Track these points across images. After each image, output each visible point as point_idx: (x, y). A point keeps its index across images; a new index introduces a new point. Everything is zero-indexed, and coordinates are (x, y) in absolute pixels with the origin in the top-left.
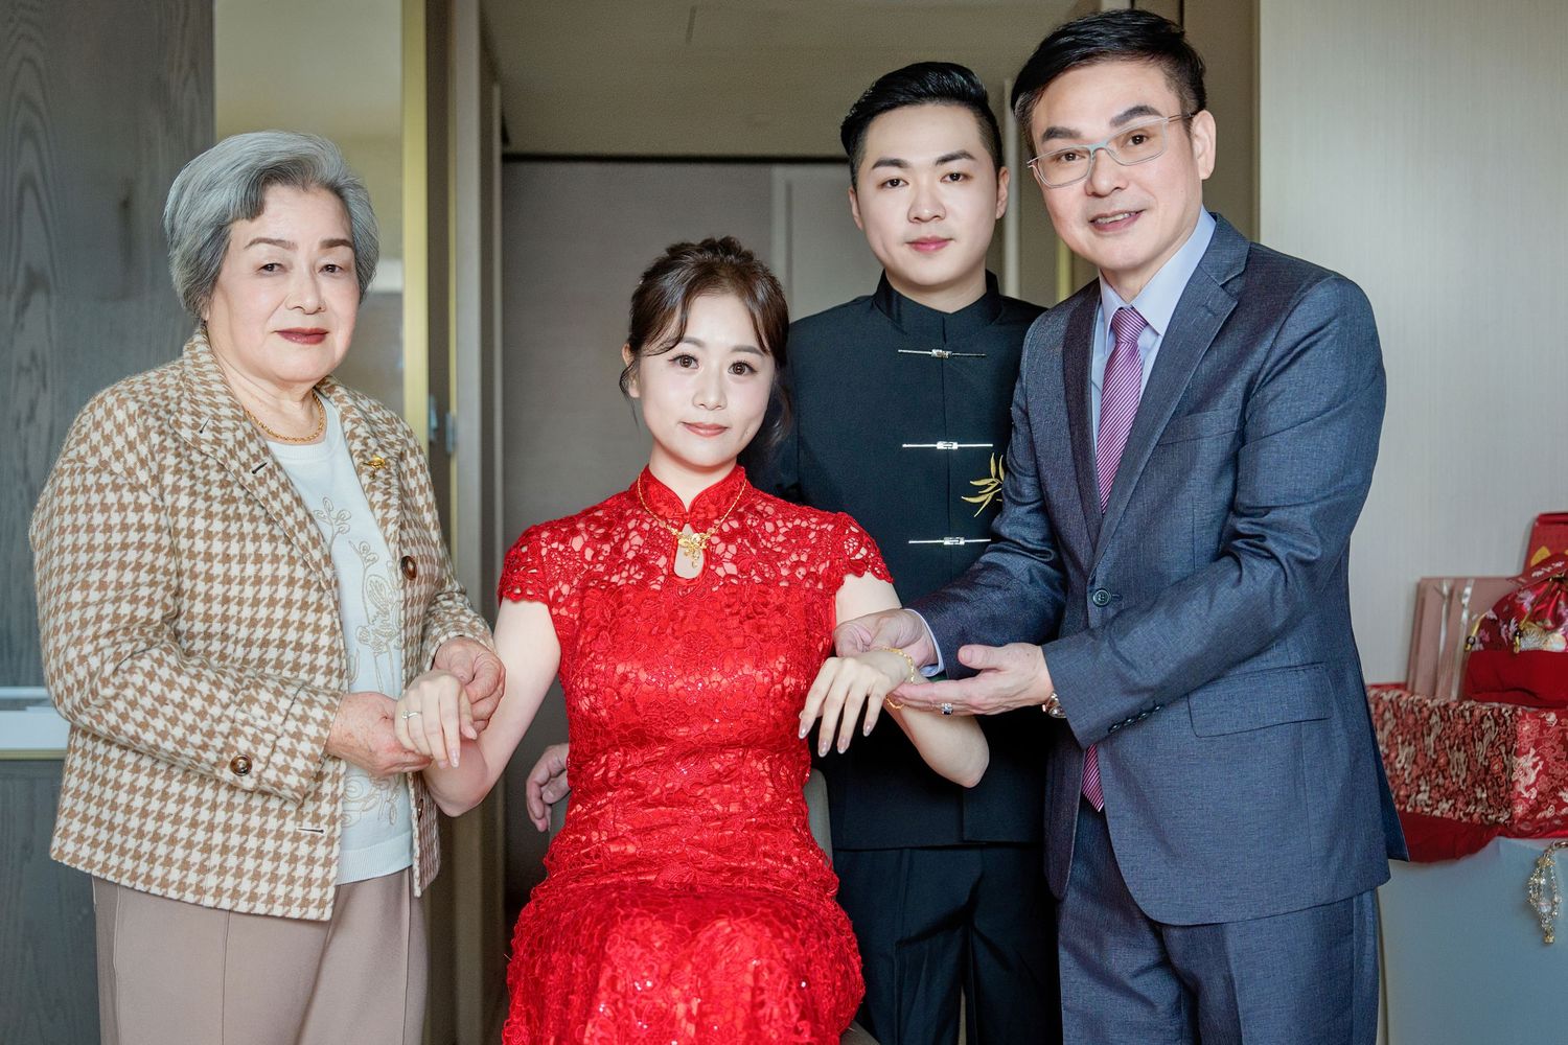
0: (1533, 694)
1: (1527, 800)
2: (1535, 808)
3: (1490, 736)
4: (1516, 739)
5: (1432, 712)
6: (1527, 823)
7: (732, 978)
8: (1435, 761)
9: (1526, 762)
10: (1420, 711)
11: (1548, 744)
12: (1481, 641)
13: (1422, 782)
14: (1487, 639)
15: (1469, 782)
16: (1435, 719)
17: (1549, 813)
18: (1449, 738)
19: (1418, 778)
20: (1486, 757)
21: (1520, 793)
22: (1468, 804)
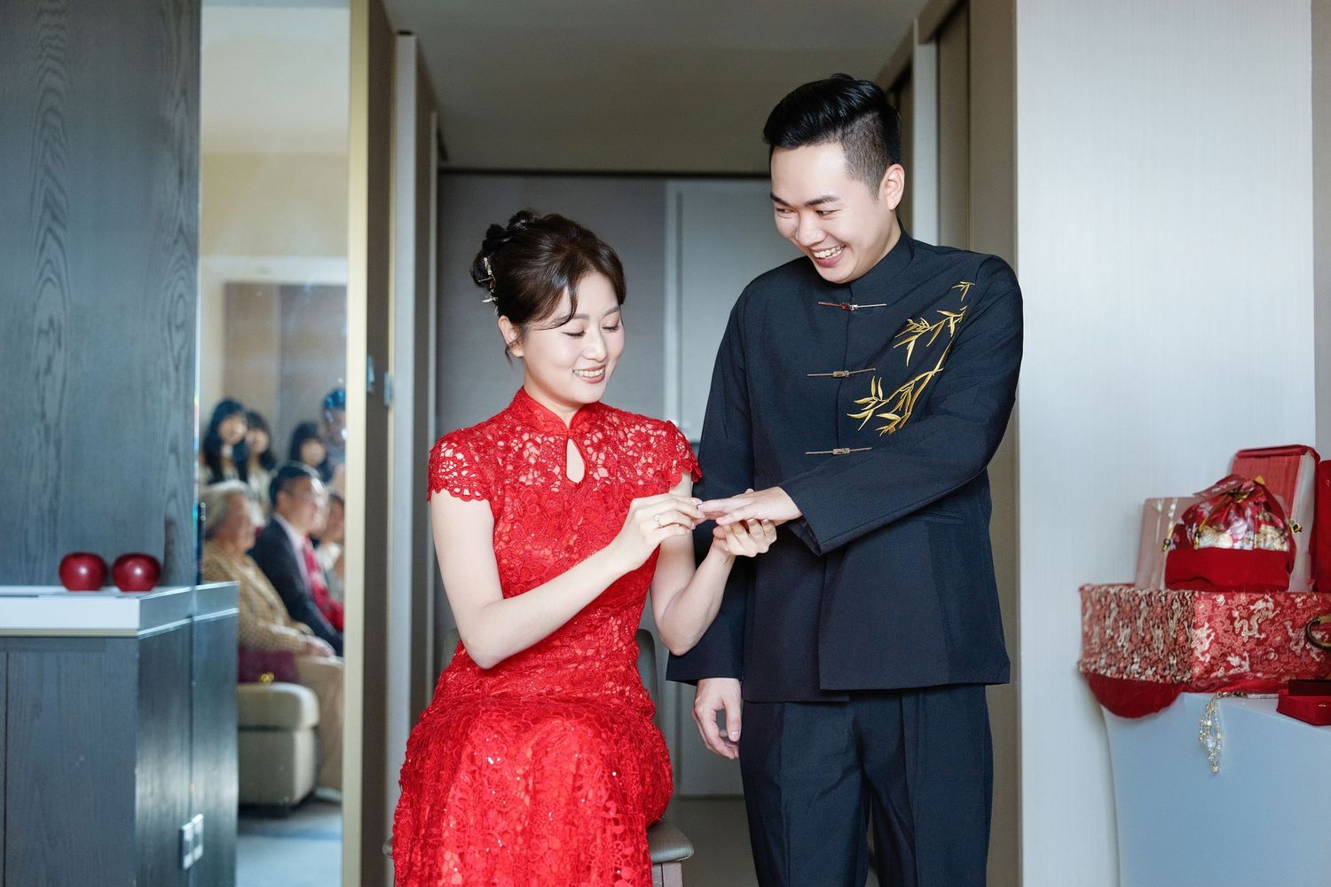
0: (1209, 581)
1: (1203, 663)
2: (1209, 670)
3: (1178, 615)
4: (1194, 615)
5: (1141, 600)
6: (1203, 681)
7: (560, 766)
8: (1143, 638)
9: (1201, 633)
10: (1134, 600)
11: (1218, 620)
12: (1175, 543)
13: (1135, 656)
14: (1178, 540)
15: (1165, 653)
16: (1143, 605)
17: (1220, 673)
18: (1152, 619)
19: (1132, 652)
20: (1175, 632)
21: (1198, 658)
22: (1164, 669)
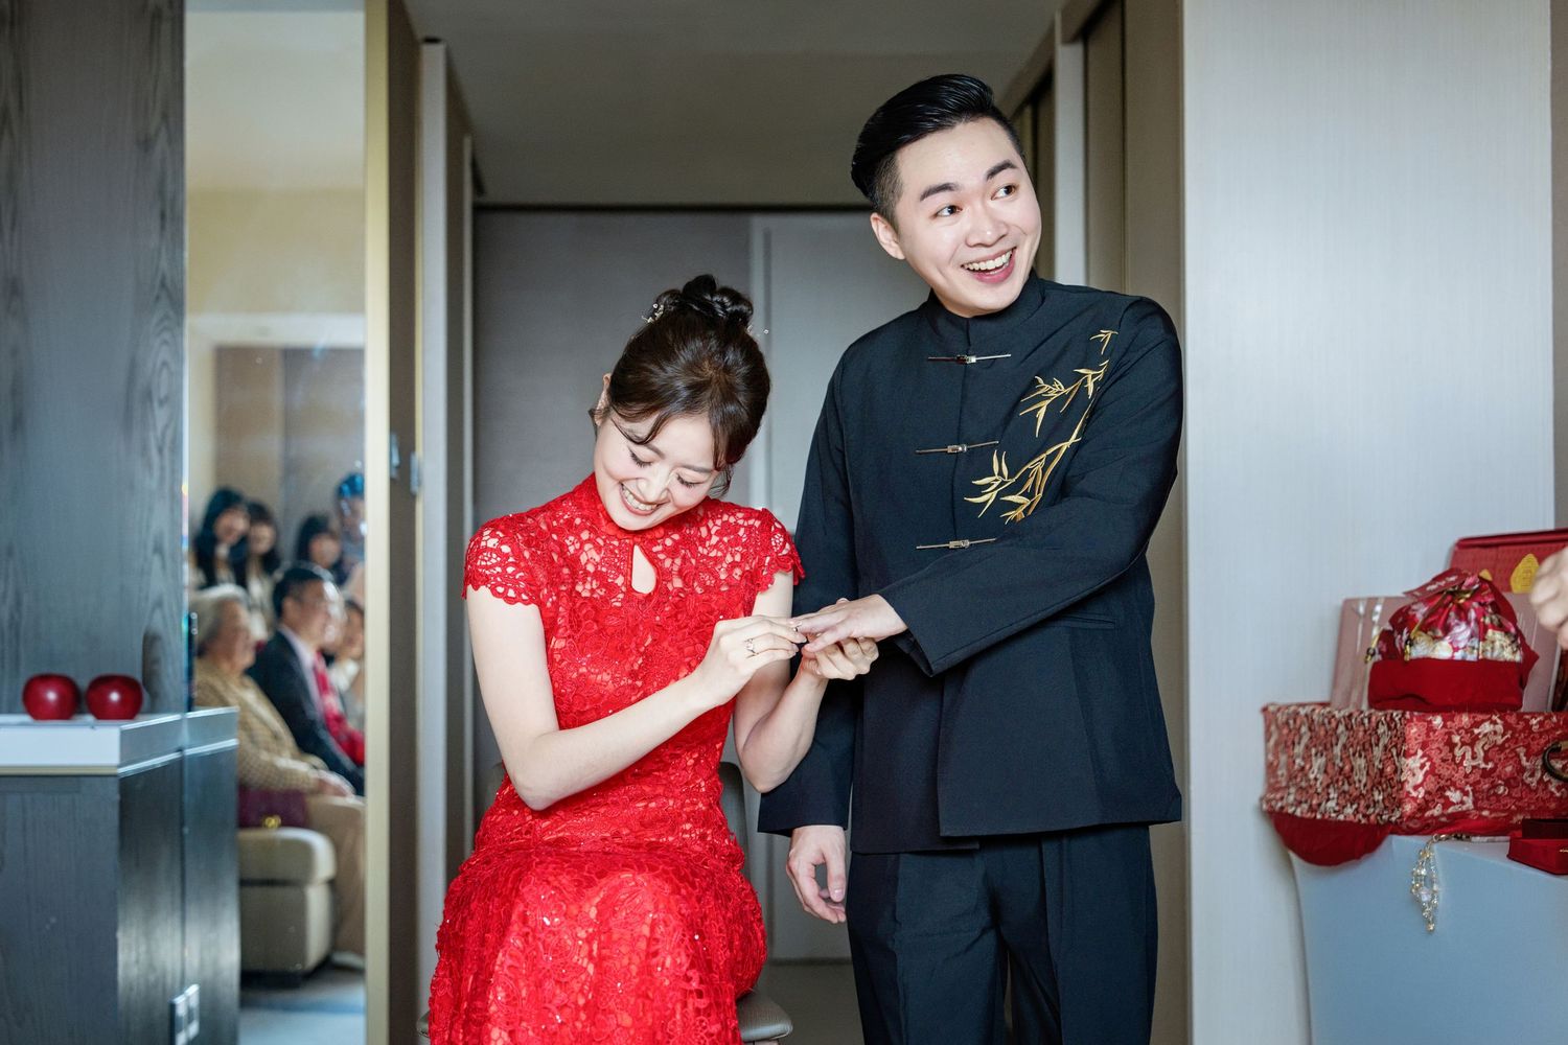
0: (1423, 700)
1: (1415, 799)
2: (1423, 807)
3: (1384, 740)
4: (1404, 741)
5: (1339, 722)
6: (1416, 821)
7: (630, 928)
8: (1342, 769)
9: (1414, 763)
10: (1330, 723)
11: (1435, 746)
12: (1380, 652)
13: (1331, 790)
14: (1384, 650)
15: (1369, 787)
16: (1341, 728)
17: (1437, 811)
18: (1352, 746)
19: (1328, 786)
20: (1380, 761)
21: (1409, 793)
22: (1368, 807)
